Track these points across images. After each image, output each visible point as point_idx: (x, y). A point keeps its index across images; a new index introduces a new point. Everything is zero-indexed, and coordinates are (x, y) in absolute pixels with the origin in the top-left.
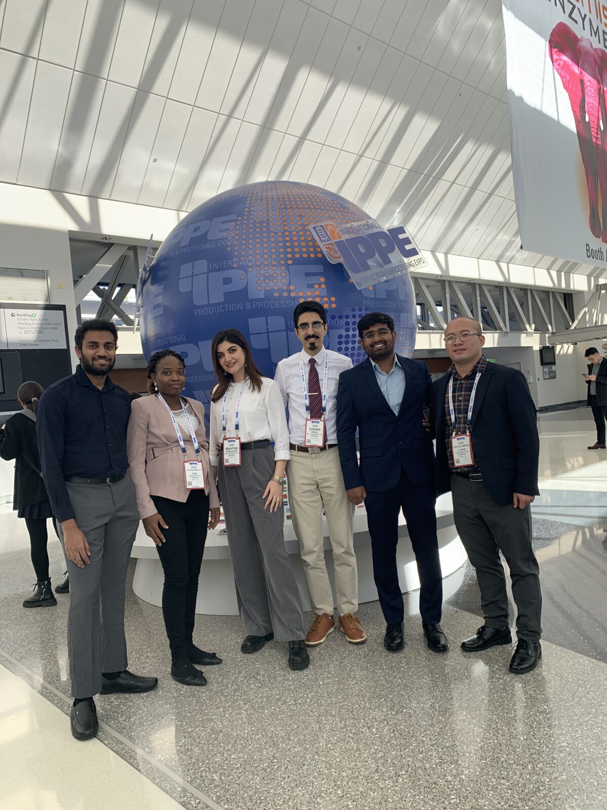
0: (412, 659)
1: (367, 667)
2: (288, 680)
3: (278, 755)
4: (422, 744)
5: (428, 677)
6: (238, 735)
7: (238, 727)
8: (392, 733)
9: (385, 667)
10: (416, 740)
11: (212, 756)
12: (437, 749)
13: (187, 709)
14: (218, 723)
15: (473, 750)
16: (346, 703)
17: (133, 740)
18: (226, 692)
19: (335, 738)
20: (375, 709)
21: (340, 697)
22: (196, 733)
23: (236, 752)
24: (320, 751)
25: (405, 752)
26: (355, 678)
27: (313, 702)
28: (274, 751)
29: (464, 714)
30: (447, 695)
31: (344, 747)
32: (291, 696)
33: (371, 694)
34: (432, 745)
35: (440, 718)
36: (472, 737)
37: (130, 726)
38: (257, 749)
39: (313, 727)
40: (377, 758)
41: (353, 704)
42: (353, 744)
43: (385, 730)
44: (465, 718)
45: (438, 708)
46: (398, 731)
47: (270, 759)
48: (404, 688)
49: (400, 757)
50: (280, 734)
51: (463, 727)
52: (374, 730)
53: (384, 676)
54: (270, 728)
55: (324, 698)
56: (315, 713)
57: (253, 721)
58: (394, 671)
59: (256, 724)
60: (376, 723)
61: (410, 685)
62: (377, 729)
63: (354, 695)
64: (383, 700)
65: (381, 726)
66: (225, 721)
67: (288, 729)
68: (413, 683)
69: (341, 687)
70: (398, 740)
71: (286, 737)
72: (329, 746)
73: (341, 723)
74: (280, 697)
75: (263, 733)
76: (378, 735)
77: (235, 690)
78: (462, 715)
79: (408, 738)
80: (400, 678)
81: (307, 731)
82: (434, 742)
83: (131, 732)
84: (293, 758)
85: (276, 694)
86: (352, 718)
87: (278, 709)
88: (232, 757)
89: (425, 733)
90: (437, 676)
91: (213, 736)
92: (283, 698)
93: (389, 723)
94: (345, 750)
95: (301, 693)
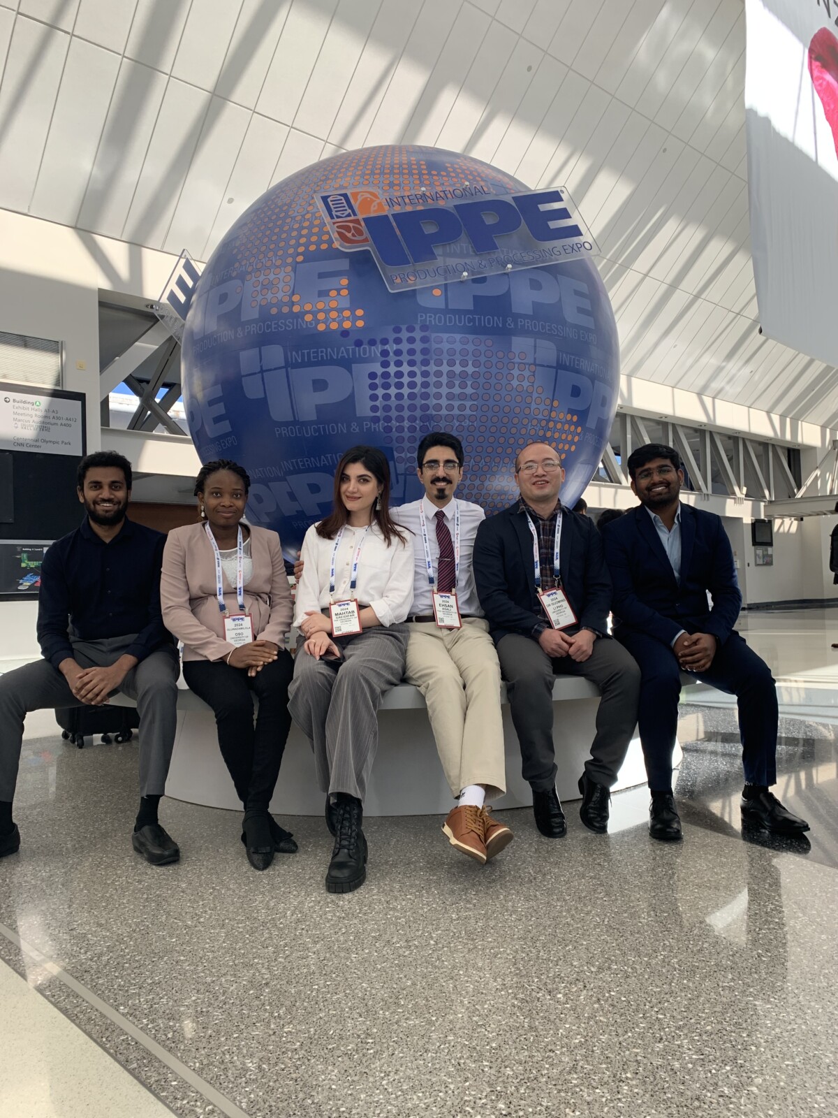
0: (615, 887)
1: (535, 896)
2: (394, 909)
3: (375, 1030)
4: (657, 1023)
5: (649, 916)
6: (299, 992)
7: (300, 979)
8: (595, 1003)
9: (568, 898)
10: (644, 1017)
11: (247, 1027)
12: (689, 1035)
13: (207, 946)
14: (264, 971)
15: (762, 1041)
16: (502, 950)
17: (100, 992)
18: (281, 923)
19: (486, 1006)
20: (557, 961)
21: (490, 940)
22: (221, 985)
23: (294, 1022)
24: (458, 1026)
25: (626, 1037)
26: (515, 912)
27: (440, 945)
28: (368, 1023)
29: (730, 977)
30: (690, 946)
31: (503, 1023)
32: (400, 934)
33: (548, 937)
34: (679, 1028)
35: (685, 981)
36: (754, 1017)
37: (98, 968)
38: (335, 1019)
39: (443, 986)
40: (573, 1046)
41: (516, 952)
42: (522, 1017)
43: (582, 997)
44: (732, 984)
45: (677, 966)
46: (607, 1000)
47: (359, 1036)
48: (607, 931)
49: (617, 1045)
50: (379, 994)
51: (733, 999)
52: (559, 996)
53: (568, 911)
54: (361, 984)
55: (460, 940)
56: (446, 963)
57: (329, 970)
58: (585, 905)
59: (334, 976)
60: (563, 985)
61: (617, 926)
62: (565, 995)
63: (515, 937)
64: (570, 947)
65: (574, 990)
66: (276, 968)
67: (395, 986)
68: (623, 923)
69: (492, 923)
70: (609, 1015)
71: (391, 1000)
72: (475, 1019)
73: (495, 981)
74: (380, 935)
75: (348, 992)
76: (568, 1006)
77: (298, 921)
78: (727, 980)
79: (627, 1012)
80: (598, 915)
81: (432, 992)
82: (681, 1023)
83: (98, 978)
84: (404, 1037)
85: (372, 930)
86: (517, 974)
87: (376, 954)
88: (286, 1030)
89: (659, 1006)
90: (665, 915)
91: (251, 992)
92: (386, 937)
93: (588, 986)
94: (507, 1029)
95: (418, 930)
